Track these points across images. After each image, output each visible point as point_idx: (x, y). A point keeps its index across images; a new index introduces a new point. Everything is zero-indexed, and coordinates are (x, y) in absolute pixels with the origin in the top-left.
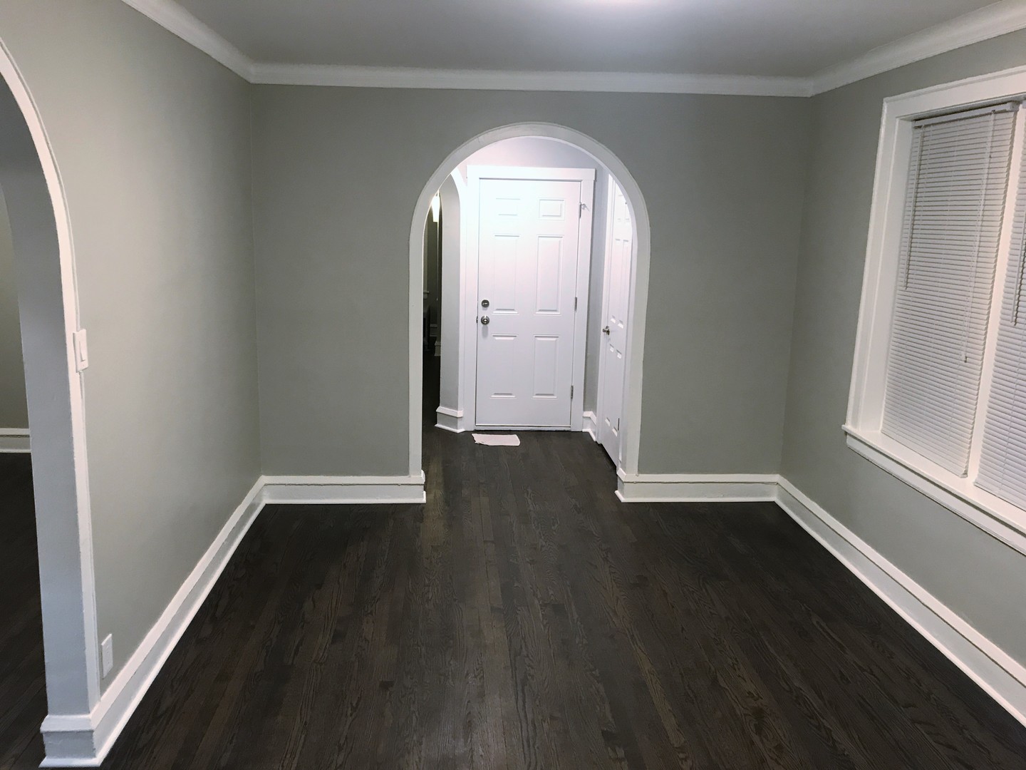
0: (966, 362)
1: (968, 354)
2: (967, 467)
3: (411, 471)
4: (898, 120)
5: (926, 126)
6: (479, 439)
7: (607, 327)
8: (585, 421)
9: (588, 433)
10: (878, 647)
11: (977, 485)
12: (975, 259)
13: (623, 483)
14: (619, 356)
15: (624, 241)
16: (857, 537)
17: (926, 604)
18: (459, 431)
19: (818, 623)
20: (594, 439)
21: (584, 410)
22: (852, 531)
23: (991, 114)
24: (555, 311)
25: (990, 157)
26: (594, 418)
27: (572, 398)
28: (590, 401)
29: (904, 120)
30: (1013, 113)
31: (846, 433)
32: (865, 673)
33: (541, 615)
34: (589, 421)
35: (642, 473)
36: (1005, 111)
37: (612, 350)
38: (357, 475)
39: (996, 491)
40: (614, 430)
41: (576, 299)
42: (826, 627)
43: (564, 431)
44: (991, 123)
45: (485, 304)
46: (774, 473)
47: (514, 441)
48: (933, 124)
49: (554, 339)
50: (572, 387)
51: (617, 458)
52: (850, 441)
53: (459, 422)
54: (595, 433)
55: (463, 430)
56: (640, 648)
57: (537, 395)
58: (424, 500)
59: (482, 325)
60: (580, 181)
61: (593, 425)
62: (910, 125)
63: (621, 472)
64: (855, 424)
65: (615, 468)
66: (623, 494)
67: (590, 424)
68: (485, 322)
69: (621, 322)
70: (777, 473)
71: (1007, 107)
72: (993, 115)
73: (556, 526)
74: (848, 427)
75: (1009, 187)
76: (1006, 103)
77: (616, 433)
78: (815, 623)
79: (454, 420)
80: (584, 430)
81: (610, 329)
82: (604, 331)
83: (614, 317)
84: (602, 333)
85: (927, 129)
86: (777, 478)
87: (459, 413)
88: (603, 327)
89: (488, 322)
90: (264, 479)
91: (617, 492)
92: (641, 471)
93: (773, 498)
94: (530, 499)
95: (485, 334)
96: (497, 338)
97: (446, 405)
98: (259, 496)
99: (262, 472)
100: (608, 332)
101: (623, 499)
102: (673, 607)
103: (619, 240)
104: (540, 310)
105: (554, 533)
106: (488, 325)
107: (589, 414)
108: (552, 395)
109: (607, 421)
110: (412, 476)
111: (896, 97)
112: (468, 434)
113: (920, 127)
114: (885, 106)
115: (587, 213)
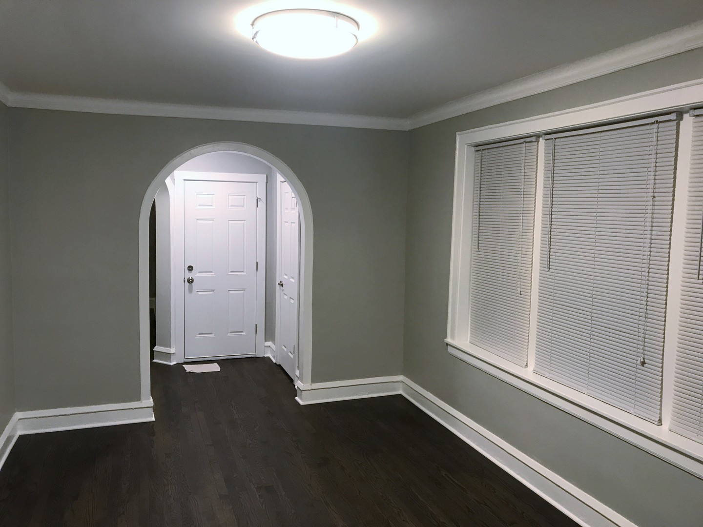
0: (520, 294)
1: (522, 290)
2: (527, 361)
3: (142, 398)
4: (466, 146)
5: (483, 150)
6: (188, 368)
7: (281, 282)
8: (266, 349)
9: (269, 357)
10: (486, 486)
11: (535, 372)
12: (521, 230)
13: (301, 391)
14: (292, 301)
15: (292, 223)
16: (460, 413)
17: (510, 453)
18: (172, 364)
19: (445, 475)
20: (274, 361)
21: (265, 341)
22: (457, 410)
23: (523, 143)
24: (243, 272)
25: (525, 169)
26: (273, 346)
27: (256, 333)
28: (270, 334)
29: (470, 145)
30: (536, 143)
31: (447, 344)
32: (482, 505)
33: (258, 496)
34: (269, 349)
35: (315, 383)
36: (531, 142)
37: (285, 297)
38: (99, 404)
39: (547, 375)
40: (290, 354)
41: (257, 263)
42: (452, 478)
43: (252, 357)
44: (524, 149)
45: (190, 268)
46: (400, 375)
47: (215, 368)
48: (488, 149)
49: (242, 292)
50: (256, 325)
51: (295, 373)
52: (450, 349)
53: (172, 357)
54: (274, 357)
55: (175, 363)
56: (333, 510)
57: (231, 332)
58: (153, 419)
59: (188, 284)
60: (257, 183)
61: (272, 351)
62: (473, 149)
63: (298, 384)
64: (453, 337)
65: (292, 381)
66: (301, 398)
67: (270, 351)
68: (190, 281)
69: (292, 278)
70: (402, 374)
71: (533, 139)
72: (524, 144)
73: (257, 427)
74: (449, 340)
75: (537, 187)
76: (532, 137)
77: (292, 356)
78: (444, 475)
79: (168, 356)
80: (266, 356)
81: (283, 283)
82: (279, 284)
83: (286, 275)
84: (278, 286)
85: (484, 152)
86: (401, 378)
87: (172, 350)
88: (278, 282)
89: (193, 281)
90: (18, 415)
91: (297, 398)
92: (313, 381)
93: (400, 392)
94: (235, 410)
95: (190, 290)
96: (199, 293)
97: (161, 345)
98: (14, 429)
99: (16, 409)
100: (282, 285)
101: (302, 403)
102: (350, 477)
103: (287, 222)
104: (231, 272)
105: (257, 433)
106: (193, 284)
107: (269, 343)
108: (242, 332)
109: (283, 347)
110: (143, 401)
111: (463, 132)
112: (179, 366)
113: (479, 150)
114: (458, 137)
115: (262, 205)
